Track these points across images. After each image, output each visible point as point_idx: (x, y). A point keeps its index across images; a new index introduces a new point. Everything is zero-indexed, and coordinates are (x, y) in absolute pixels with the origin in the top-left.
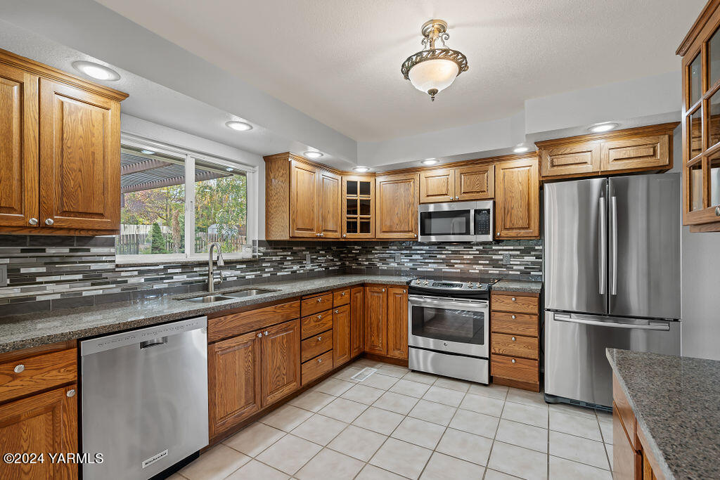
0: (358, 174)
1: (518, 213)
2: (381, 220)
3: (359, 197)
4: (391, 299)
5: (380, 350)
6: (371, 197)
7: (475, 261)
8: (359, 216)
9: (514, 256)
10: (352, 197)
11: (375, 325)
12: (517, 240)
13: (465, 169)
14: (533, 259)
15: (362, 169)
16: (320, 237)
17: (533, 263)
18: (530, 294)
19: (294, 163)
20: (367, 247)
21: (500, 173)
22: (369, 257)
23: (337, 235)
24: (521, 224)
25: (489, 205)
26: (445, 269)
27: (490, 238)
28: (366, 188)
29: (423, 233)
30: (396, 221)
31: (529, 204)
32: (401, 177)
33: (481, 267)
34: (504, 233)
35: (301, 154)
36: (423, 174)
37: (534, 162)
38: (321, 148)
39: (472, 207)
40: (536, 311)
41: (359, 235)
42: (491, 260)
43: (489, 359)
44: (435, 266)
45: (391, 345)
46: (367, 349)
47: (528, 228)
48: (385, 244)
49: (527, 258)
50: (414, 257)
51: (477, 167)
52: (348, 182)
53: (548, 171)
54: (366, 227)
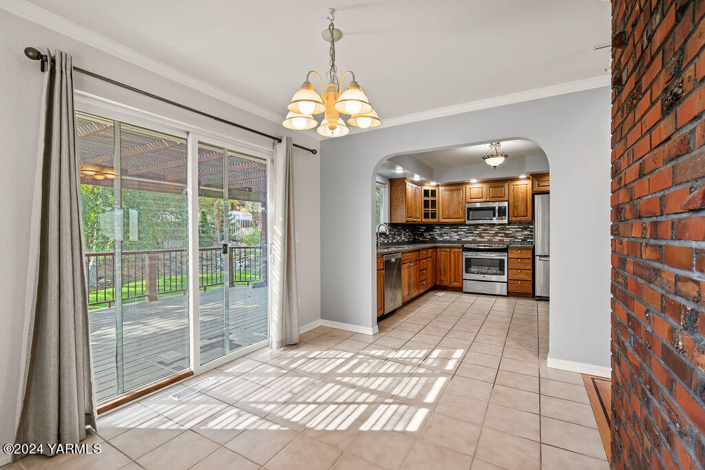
0: (430, 186)
1: (521, 208)
2: (443, 212)
3: (430, 199)
4: (452, 255)
5: (445, 283)
6: (437, 198)
7: (496, 234)
8: (430, 209)
9: (518, 232)
10: (427, 199)
11: (442, 270)
12: (520, 223)
13: (492, 184)
14: (528, 233)
15: (434, 183)
16: (415, 221)
17: (528, 235)
18: (528, 249)
19: (408, 183)
20: (430, 227)
21: (511, 187)
22: (431, 233)
23: (419, 220)
24: (522, 214)
25: (506, 204)
26: (479, 239)
27: (506, 221)
28: (433, 193)
29: (468, 219)
30: (452, 212)
31: (526, 203)
32: (455, 188)
33: (500, 238)
34: (514, 219)
35: (411, 179)
36: (468, 187)
37: (529, 182)
38: (421, 175)
39: (496, 205)
40: (531, 257)
41: (430, 220)
42: (505, 234)
43: (507, 282)
44: (473, 238)
45: (452, 279)
46: (438, 283)
47: (526, 216)
48: (442, 225)
49: (525, 232)
50: (460, 233)
51: (499, 184)
52: (425, 190)
53: (537, 189)
54: (434, 215)
